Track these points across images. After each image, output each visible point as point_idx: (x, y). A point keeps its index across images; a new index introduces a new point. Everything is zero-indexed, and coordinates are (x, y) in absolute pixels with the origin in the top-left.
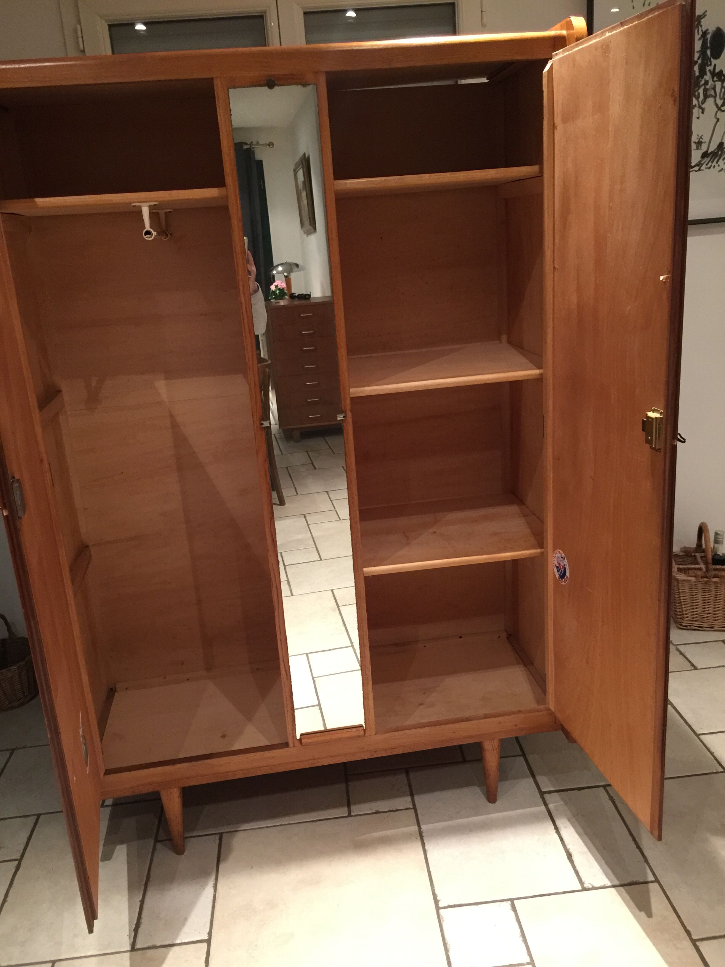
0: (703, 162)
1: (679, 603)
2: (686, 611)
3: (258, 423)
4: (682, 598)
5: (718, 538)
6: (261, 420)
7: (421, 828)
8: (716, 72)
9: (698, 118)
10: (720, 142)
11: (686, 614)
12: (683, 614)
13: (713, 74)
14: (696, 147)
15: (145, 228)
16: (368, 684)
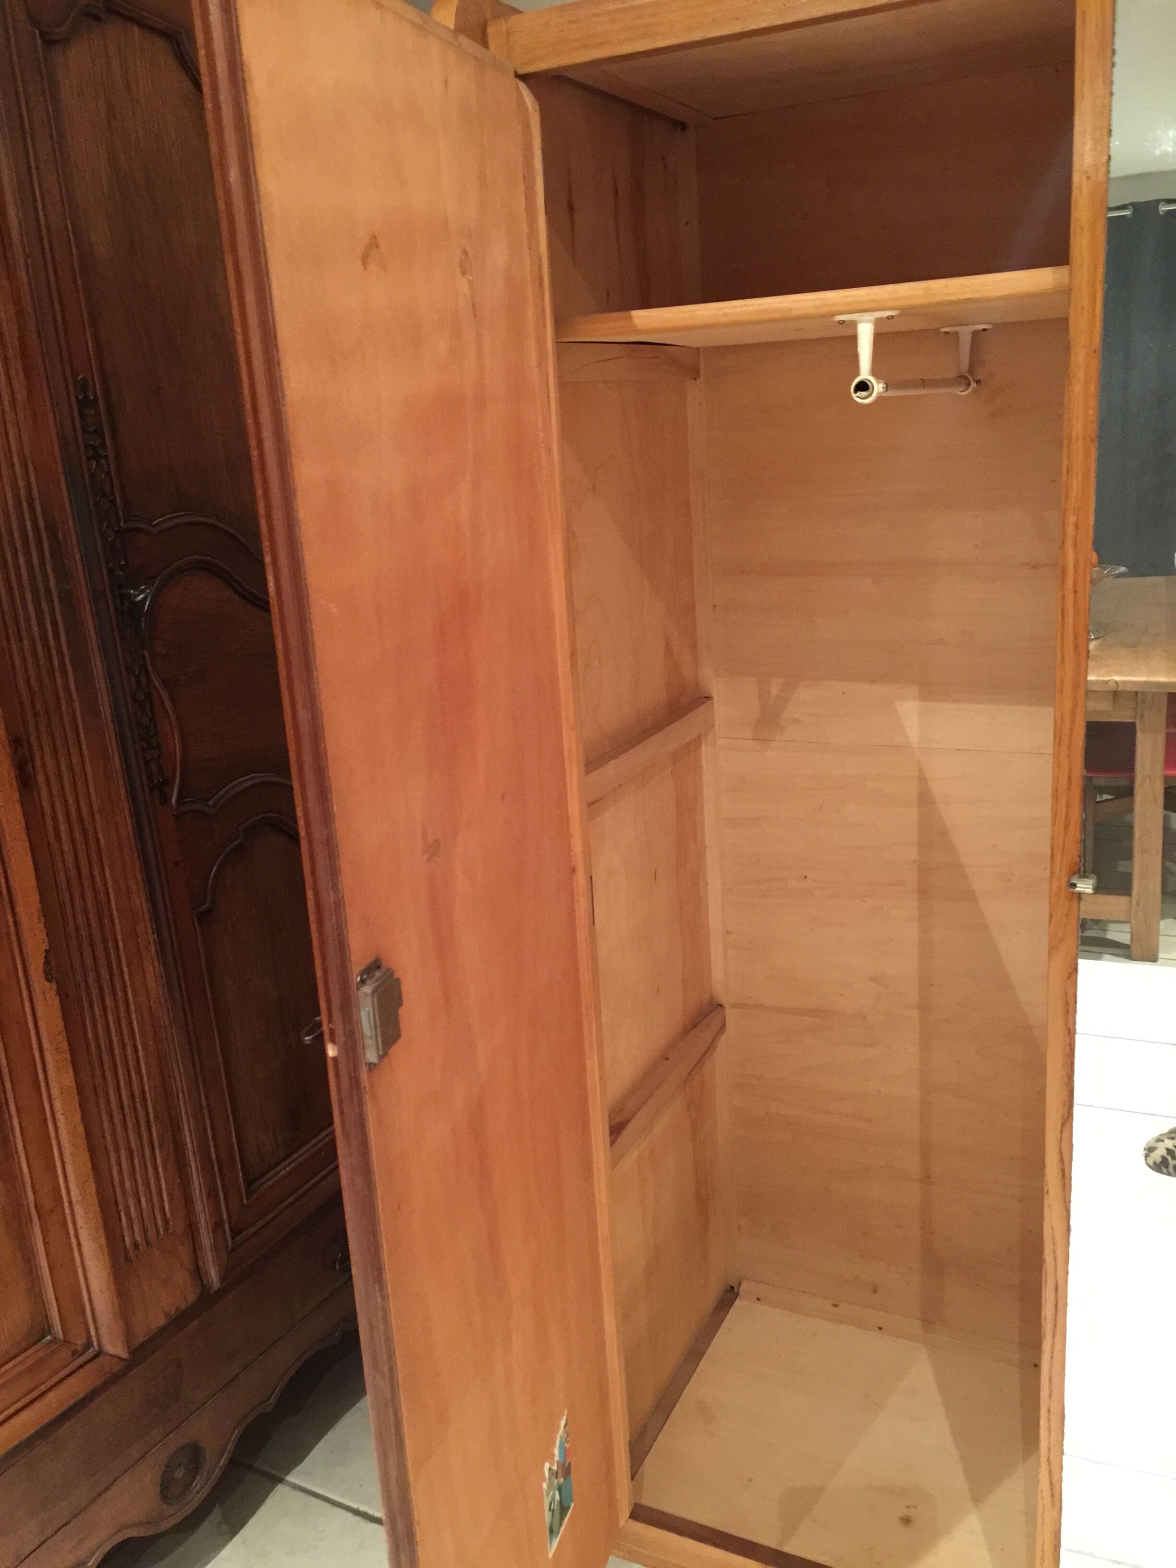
3: (1064, 880)
6: (1074, 874)
15: (858, 374)
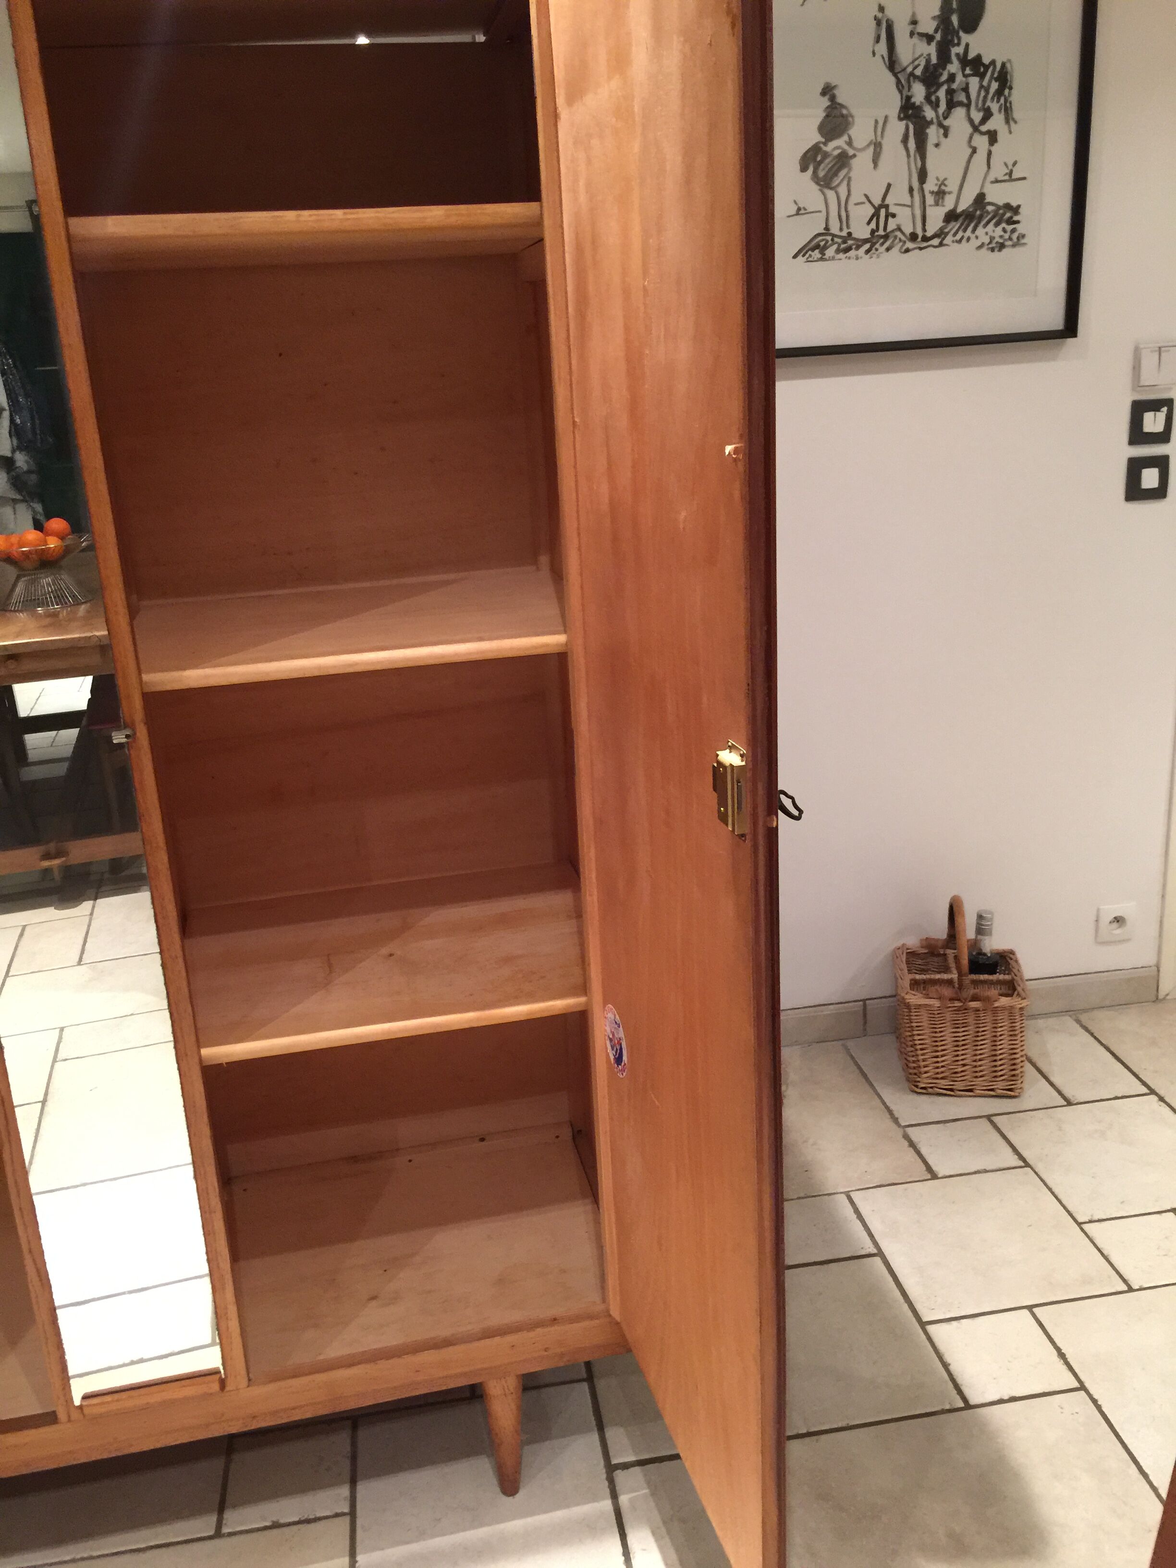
0: (946, 230)
1: (912, 1046)
2: (924, 1060)
4: (916, 1038)
5: (983, 925)
7: (357, 1562)
8: (969, 58)
9: (937, 145)
10: (978, 192)
11: (925, 1067)
12: (919, 1067)
13: (964, 61)
14: (935, 202)
16: (224, 1289)
